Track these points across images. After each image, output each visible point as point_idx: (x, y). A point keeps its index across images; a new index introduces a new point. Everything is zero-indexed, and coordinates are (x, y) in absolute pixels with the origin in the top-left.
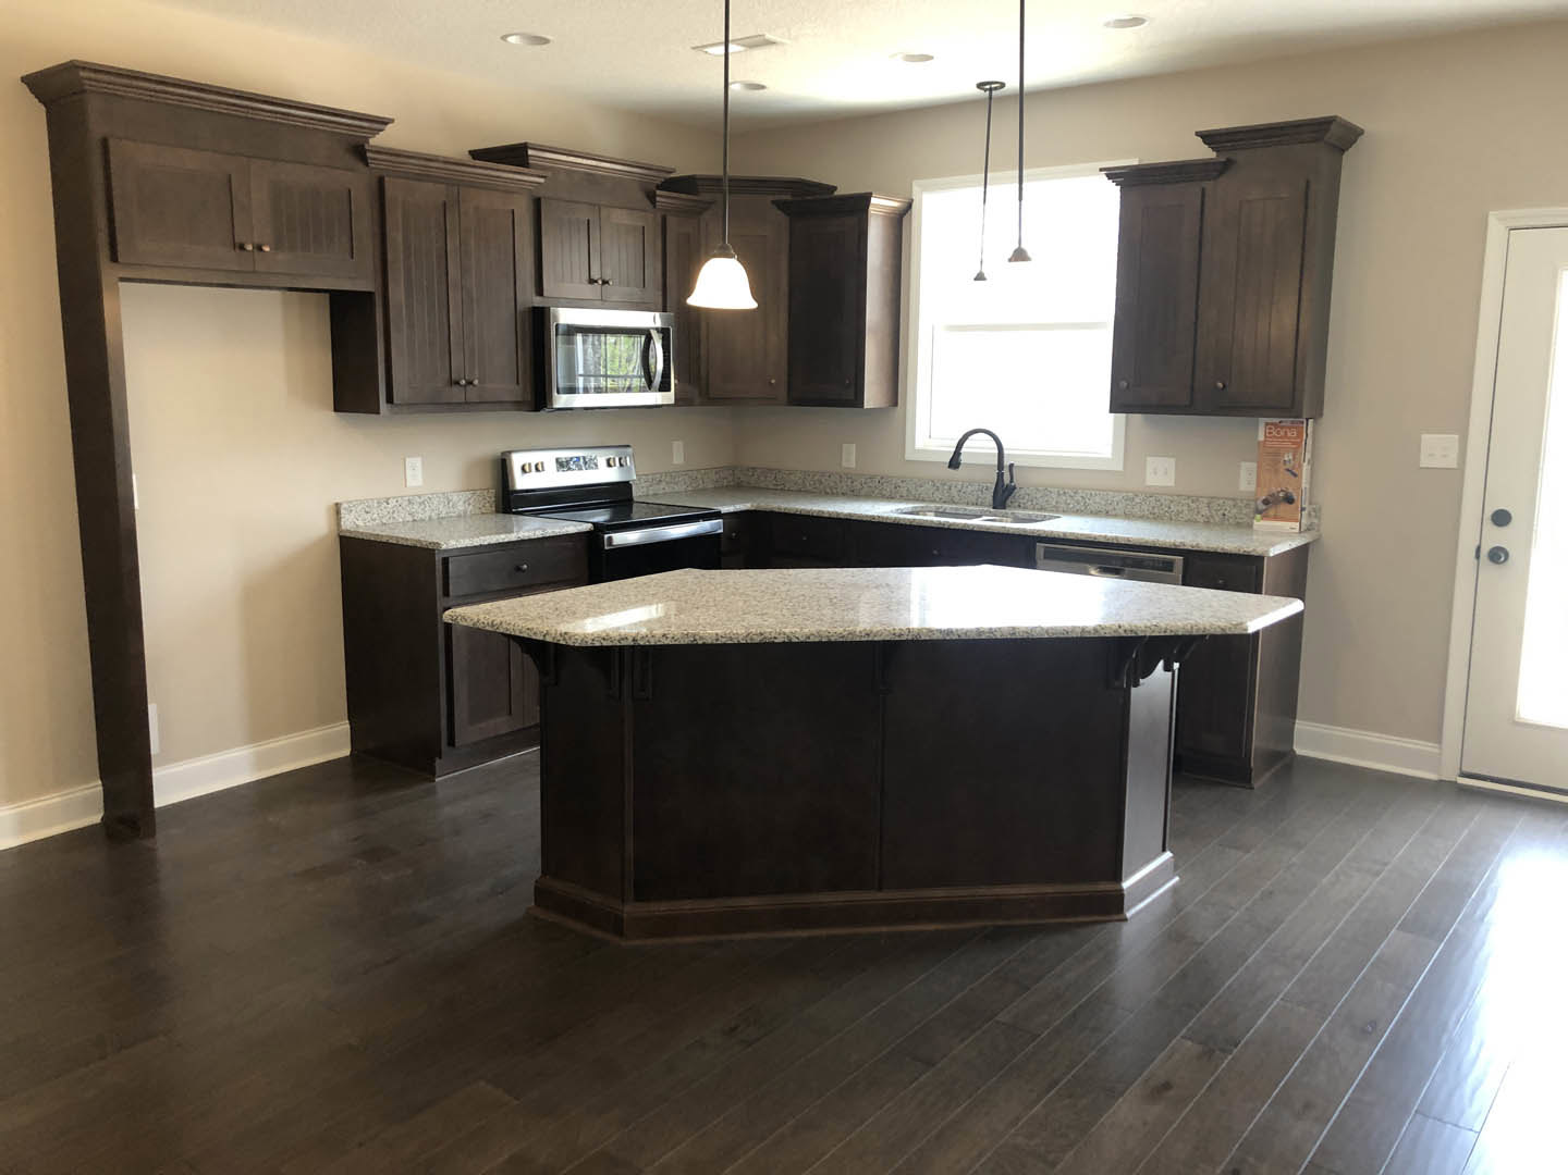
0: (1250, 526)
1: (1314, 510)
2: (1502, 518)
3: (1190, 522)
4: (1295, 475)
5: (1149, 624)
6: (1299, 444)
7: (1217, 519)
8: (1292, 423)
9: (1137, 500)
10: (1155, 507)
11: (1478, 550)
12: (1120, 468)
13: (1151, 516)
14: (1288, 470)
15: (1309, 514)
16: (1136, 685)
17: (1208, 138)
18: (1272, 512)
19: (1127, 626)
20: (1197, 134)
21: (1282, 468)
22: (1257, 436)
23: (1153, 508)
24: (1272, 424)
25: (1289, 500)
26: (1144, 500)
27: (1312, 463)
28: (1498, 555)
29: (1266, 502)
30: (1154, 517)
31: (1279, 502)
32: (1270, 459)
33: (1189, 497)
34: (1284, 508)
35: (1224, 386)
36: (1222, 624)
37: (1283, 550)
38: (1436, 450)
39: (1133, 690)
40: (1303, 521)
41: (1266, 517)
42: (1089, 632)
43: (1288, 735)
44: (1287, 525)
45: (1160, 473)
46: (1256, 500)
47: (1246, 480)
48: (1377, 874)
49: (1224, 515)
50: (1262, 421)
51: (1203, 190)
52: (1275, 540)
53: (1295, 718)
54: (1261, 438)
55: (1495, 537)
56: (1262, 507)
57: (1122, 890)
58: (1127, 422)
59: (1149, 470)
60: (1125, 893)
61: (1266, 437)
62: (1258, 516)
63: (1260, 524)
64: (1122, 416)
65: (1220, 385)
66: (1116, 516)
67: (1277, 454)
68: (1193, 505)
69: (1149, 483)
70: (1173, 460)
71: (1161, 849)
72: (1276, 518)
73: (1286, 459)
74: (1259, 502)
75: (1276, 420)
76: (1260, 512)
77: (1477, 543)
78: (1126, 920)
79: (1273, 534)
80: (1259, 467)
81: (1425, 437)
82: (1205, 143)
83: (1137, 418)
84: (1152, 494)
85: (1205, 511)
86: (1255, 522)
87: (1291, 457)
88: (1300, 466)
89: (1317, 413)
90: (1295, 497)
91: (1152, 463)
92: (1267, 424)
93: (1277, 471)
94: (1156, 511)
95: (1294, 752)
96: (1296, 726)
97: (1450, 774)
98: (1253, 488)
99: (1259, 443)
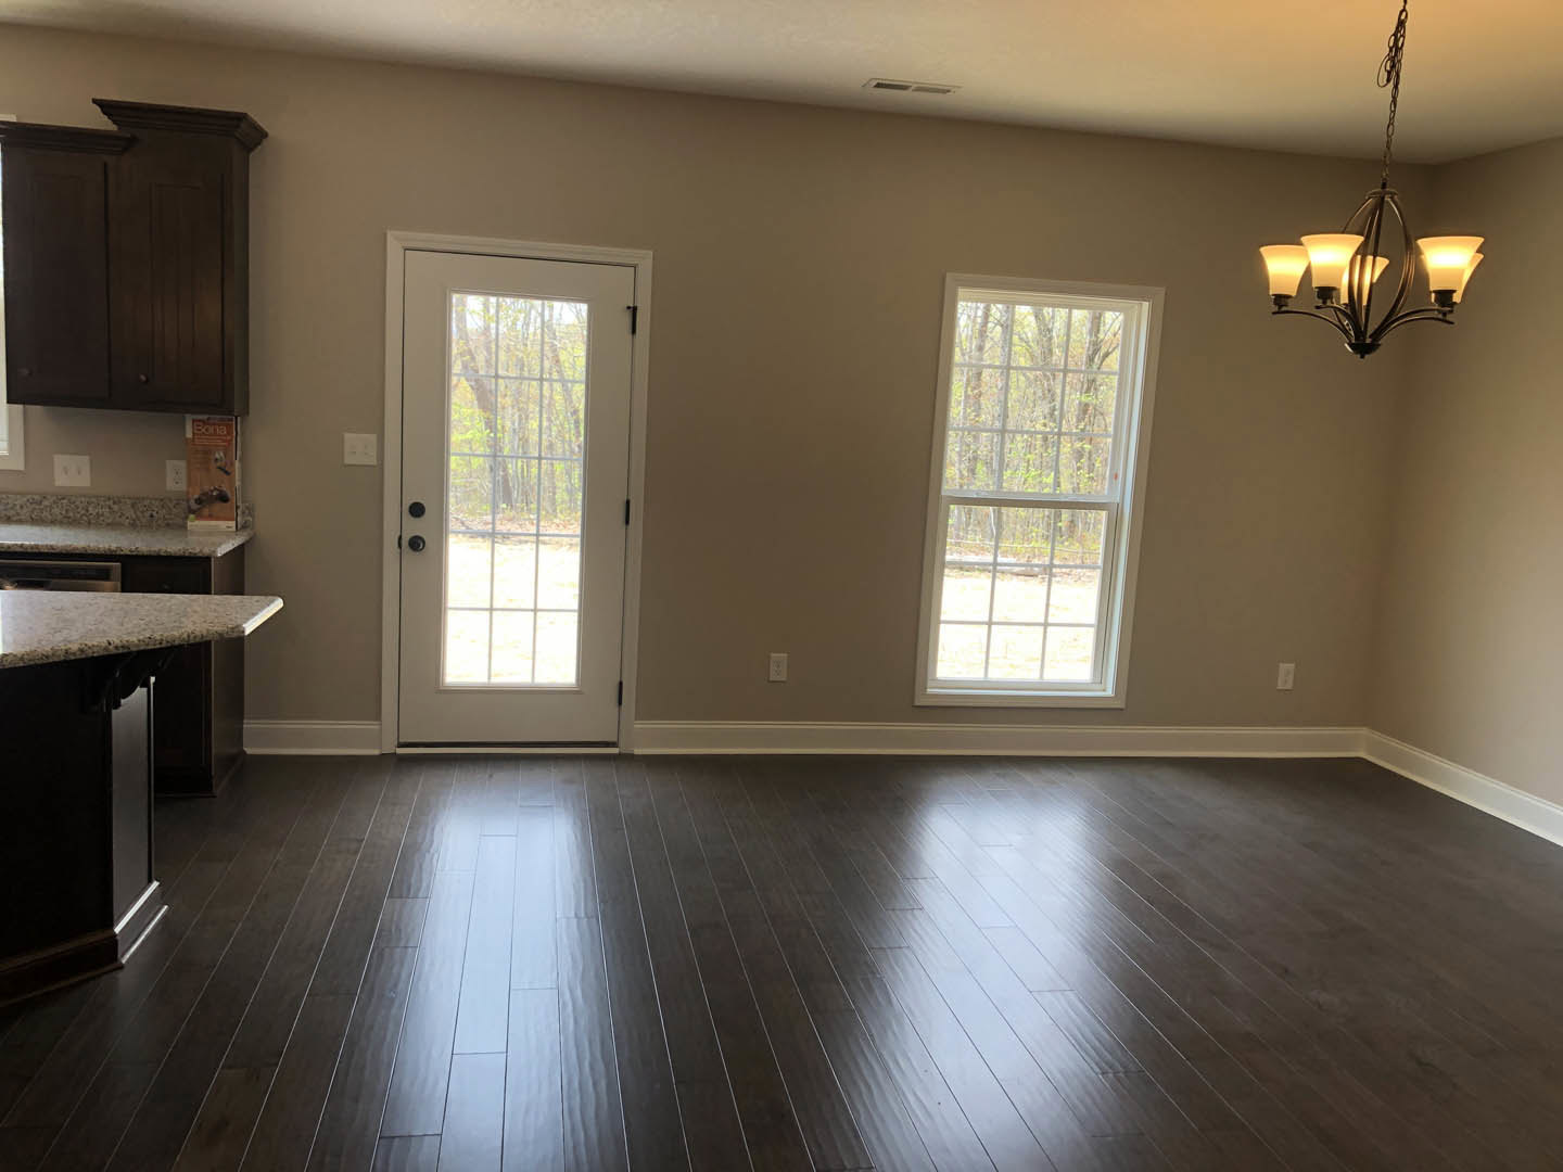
0: (184, 527)
1: (247, 508)
2: (417, 510)
3: (113, 526)
4: (226, 472)
5: (141, 637)
6: (230, 442)
7: (144, 520)
8: (222, 420)
9: (46, 503)
10: (69, 511)
11: (400, 538)
12: (21, 467)
13: (65, 520)
14: (220, 468)
15: (243, 513)
16: (118, 705)
17: (107, 107)
18: (206, 511)
19: (117, 642)
20: (95, 101)
21: (213, 465)
22: (184, 435)
23: (67, 511)
24: (199, 421)
25: (223, 498)
26: (54, 502)
27: (241, 460)
28: (416, 544)
29: (199, 501)
30: (68, 521)
31: (213, 501)
32: (200, 457)
33: (109, 499)
34: (218, 507)
35: (147, 380)
36: (218, 628)
37: (228, 550)
38: (358, 448)
39: (114, 712)
40: (239, 519)
41: (200, 517)
42: (74, 654)
43: (237, 737)
44: (223, 525)
45: (72, 472)
46: (188, 501)
47: (176, 477)
48: (356, 852)
49: (152, 516)
50: (189, 418)
51: (105, 165)
52: (216, 538)
53: (242, 718)
54: (189, 435)
55: (414, 527)
56: (194, 506)
57: (115, 935)
58: (25, 413)
59: (58, 471)
60: (118, 938)
61: (194, 434)
62: (192, 516)
63: (194, 524)
64: (19, 408)
65: (143, 378)
66: (20, 522)
67: (207, 452)
68: (116, 507)
69: (58, 483)
70: (86, 459)
71: (147, 881)
72: (211, 517)
73: (217, 456)
74: (192, 503)
75: (205, 417)
76: (193, 512)
77: (399, 534)
78: (121, 967)
79: (210, 534)
80: (189, 463)
81: (347, 436)
82: (105, 113)
83: (36, 410)
84: (62, 496)
85: (130, 513)
86: (189, 523)
87: (222, 454)
88: (232, 464)
89: (245, 412)
90: (229, 495)
91: (60, 461)
92: (194, 421)
93: (208, 470)
94: (71, 514)
95: (245, 752)
96: (245, 726)
97: (389, 747)
98: (183, 486)
99: (187, 439)
